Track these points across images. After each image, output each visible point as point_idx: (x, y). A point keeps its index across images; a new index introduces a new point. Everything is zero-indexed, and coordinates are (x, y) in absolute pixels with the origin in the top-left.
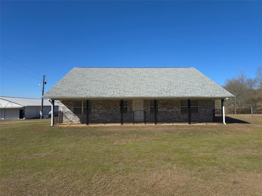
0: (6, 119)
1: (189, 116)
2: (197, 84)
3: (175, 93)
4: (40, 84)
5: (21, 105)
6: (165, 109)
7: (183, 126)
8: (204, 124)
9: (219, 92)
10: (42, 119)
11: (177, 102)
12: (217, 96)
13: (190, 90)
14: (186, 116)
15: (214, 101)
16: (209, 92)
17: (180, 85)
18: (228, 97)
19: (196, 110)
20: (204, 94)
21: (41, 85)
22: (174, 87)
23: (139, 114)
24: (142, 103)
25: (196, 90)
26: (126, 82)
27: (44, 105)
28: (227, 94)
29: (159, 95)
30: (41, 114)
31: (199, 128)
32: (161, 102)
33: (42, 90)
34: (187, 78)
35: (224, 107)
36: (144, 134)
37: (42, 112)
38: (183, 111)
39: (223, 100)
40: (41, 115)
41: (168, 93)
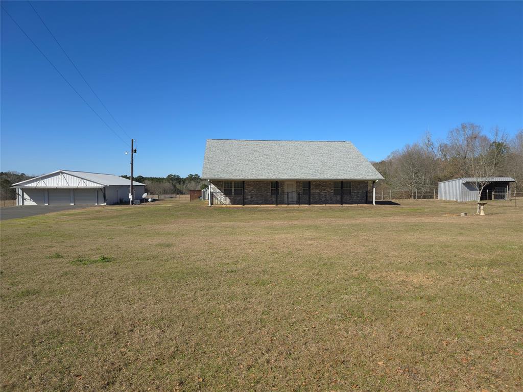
0: (78, 204)
1: (342, 198)
2: (351, 164)
3: (328, 175)
4: (126, 153)
5: (99, 184)
6: (317, 191)
7: (335, 207)
8: (356, 205)
9: (371, 174)
10: (132, 204)
11: (330, 184)
12: (368, 178)
13: (343, 172)
14: (338, 198)
15: (367, 183)
16: (361, 174)
17: (334, 165)
18: (378, 179)
19: (349, 192)
20: (356, 176)
21: (128, 154)
22: (328, 168)
23: (293, 196)
24: (295, 184)
25: (349, 171)
26: (276, 161)
27: (133, 184)
28: (378, 176)
29: (314, 176)
30: (130, 197)
31: (349, 208)
32: (314, 183)
33: (131, 162)
34: (341, 157)
35: (374, 189)
36: (304, 210)
37: (132, 195)
38: (336, 192)
39: (374, 182)
40: (131, 200)
41: (322, 175)
